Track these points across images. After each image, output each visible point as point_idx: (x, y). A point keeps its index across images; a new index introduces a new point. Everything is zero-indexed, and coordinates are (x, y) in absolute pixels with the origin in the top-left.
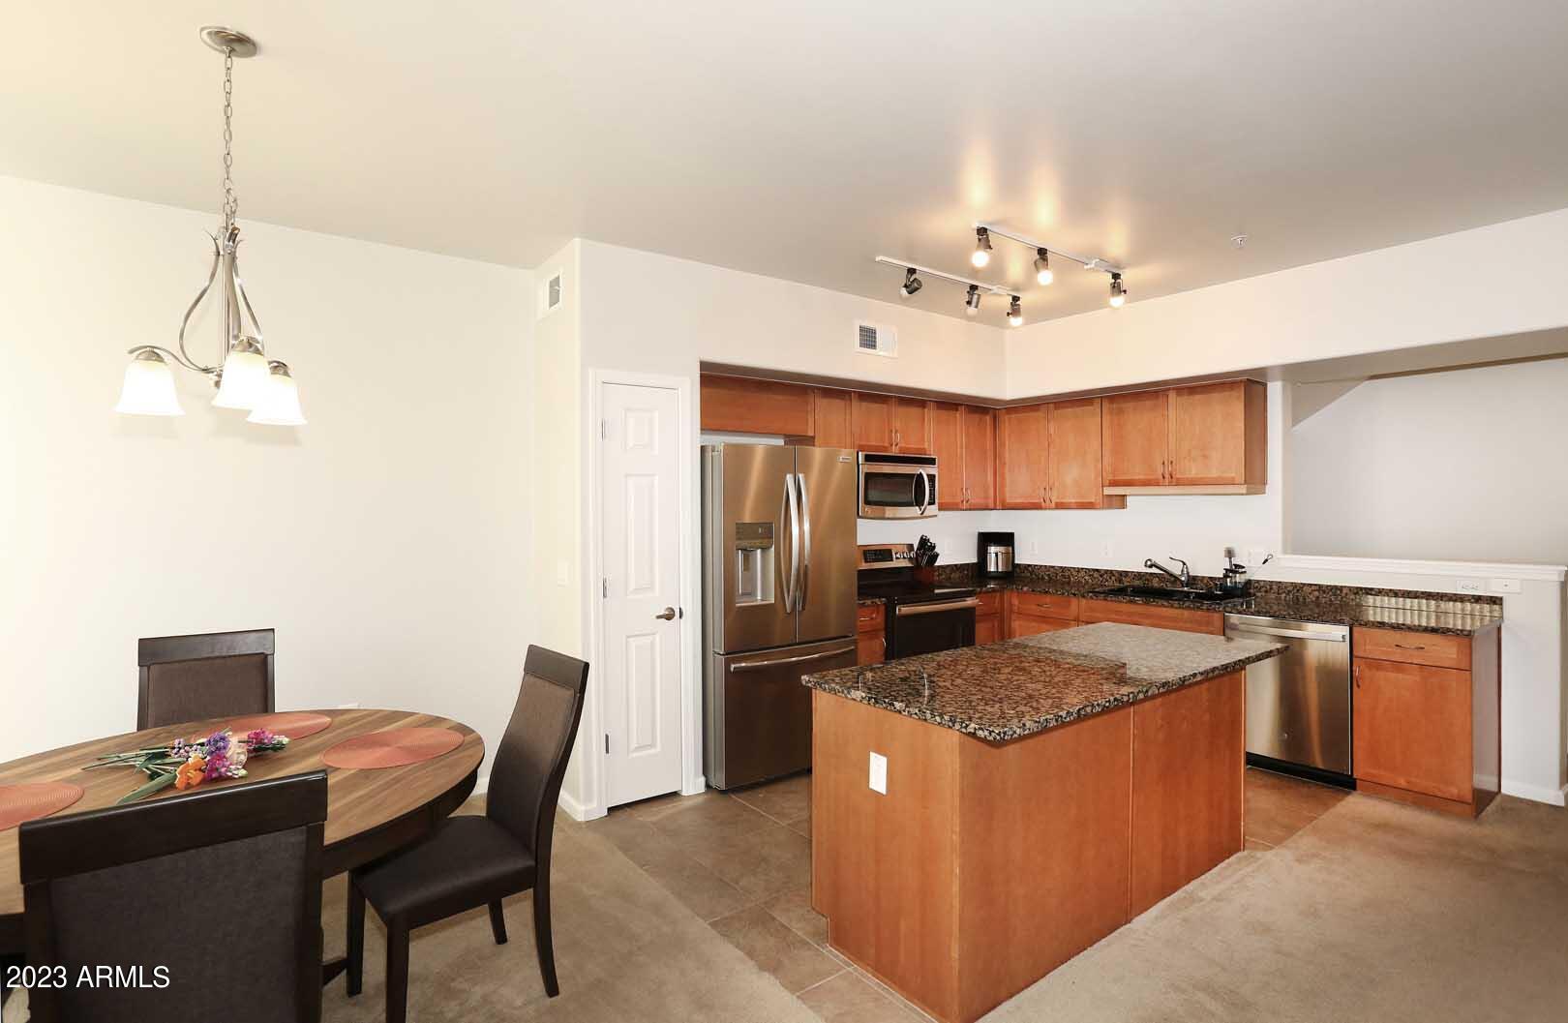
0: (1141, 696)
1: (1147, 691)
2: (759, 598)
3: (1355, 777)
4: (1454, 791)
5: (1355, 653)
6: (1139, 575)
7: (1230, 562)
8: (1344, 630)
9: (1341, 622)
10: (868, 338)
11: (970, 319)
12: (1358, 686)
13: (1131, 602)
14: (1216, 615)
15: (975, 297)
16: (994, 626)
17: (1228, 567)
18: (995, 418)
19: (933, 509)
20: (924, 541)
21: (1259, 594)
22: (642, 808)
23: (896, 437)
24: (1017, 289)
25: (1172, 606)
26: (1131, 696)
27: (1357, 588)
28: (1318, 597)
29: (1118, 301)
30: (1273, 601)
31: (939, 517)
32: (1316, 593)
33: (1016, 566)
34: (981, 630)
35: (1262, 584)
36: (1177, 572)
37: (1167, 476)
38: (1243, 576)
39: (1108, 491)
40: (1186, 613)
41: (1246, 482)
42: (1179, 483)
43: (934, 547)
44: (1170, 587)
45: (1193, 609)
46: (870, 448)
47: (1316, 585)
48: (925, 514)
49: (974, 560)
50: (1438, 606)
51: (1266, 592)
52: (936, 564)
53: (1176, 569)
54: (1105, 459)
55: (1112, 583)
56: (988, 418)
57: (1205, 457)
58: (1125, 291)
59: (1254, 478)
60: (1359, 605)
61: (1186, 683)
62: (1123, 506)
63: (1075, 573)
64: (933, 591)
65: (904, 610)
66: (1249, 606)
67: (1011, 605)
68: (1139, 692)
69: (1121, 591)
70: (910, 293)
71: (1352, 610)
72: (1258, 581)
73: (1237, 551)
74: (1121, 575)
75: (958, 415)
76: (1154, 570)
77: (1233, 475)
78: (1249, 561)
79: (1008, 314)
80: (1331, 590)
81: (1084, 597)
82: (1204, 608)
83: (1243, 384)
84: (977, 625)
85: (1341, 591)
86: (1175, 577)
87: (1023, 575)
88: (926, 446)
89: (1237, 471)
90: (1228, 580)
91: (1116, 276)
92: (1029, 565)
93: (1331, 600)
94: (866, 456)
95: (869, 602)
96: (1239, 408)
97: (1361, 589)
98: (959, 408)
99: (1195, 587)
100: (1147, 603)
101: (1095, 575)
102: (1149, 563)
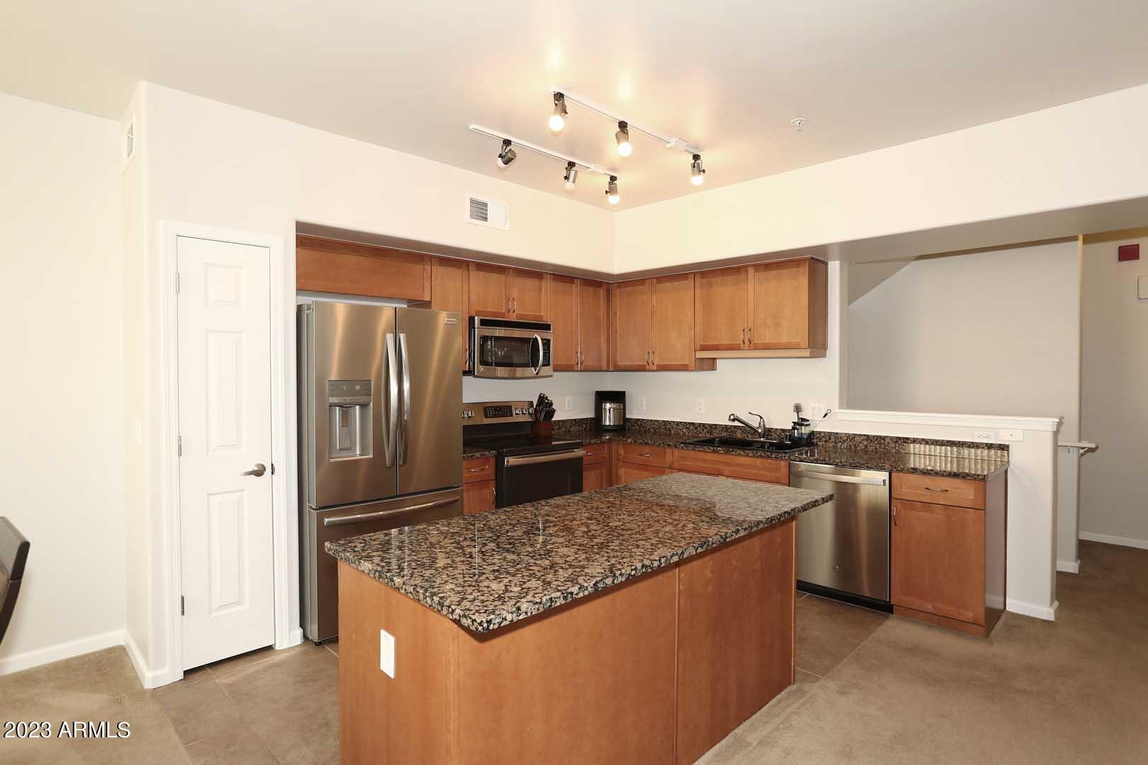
0: (676, 559)
1: (682, 553)
2: (358, 453)
3: (892, 603)
4: (969, 615)
5: (893, 495)
6: (726, 428)
7: (798, 416)
8: (884, 475)
9: (881, 469)
10: (480, 210)
11: (570, 194)
12: (896, 525)
13: (714, 452)
14: (783, 463)
15: (573, 173)
16: (602, 473)
17: (797, 421)
18: (608, 292)
19: (547, 370)
20: (542, 399)
21: (820, 443)
22: (227, 667)
23: (513, 305)
24: (613, 169)
25: (747, 455)
26: (663, 560)
27: (897, 438)
28: (866, 446)
29: (698, 180)
30: (831, 449)
31: (554, 377)
32: (865, 443)
33: (626, 420)
34: (590, 478)
35: (822, 434)
36: (755, 425)
37: (747, 342)
38: (807, 428)
39: (701, 355)
40: (759, 461)
41: (809, 347)
42: (756, 348)
43: (551, 404)
44: (750, 438)
45: (765, 458)
46: (486, 313)
47: (864, 435)
48: (540, 374)
49: (592, 415)
50: (959, 453)
51: (826, 441)
52: (553, 419)
53: (754, 422)
54: (698, 328)
55: (705, 435)
56: (602, 292)
57: (778, 325)
58: (704, 171)
59: (817, 346)
60: (898, 452)
61: (728, 540)
62: (713, 368)
63: (675, 427)
64: (551, 443)
65: (511, 461)
66: (813, 455)
67: (619, 454)
68: (673, 555)
69: (709, 442)
70: (506, 164)
71: (893, 456)
72: (820, 433)
73: (804, 407)
74: (712, 428)
75: (574, 288)
76: (737, 423)
77: (799, 341)
78: (813, 415)
79: (607, 192)
80: (876, 439)
81: (676, 447)
82: (774, 456)
83: (807, 261)
84: (584, 474)
85: (884, 440)
86: (753, 429)
87: (633, 428)
88: (543, 314)
89: (802, 337)
90: (796, 431)
91: (696, 157)
92: (638, 420)
93: (876, 449)
94: (482, 320)
95: (478, 455)
96: (804, 281)
97: (900, 438)
98: (575, 281)
99: (770, 437)
100: (727, 453)
101: (691, 428)
102: (732, 417)
